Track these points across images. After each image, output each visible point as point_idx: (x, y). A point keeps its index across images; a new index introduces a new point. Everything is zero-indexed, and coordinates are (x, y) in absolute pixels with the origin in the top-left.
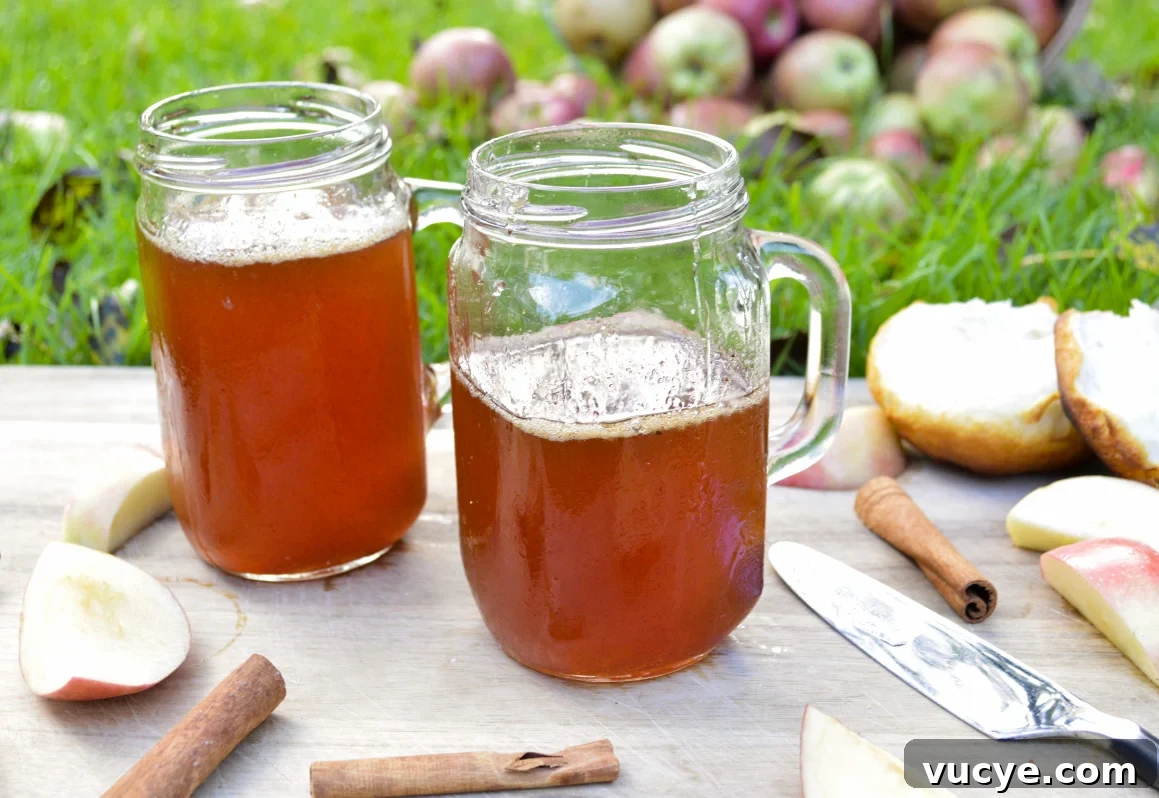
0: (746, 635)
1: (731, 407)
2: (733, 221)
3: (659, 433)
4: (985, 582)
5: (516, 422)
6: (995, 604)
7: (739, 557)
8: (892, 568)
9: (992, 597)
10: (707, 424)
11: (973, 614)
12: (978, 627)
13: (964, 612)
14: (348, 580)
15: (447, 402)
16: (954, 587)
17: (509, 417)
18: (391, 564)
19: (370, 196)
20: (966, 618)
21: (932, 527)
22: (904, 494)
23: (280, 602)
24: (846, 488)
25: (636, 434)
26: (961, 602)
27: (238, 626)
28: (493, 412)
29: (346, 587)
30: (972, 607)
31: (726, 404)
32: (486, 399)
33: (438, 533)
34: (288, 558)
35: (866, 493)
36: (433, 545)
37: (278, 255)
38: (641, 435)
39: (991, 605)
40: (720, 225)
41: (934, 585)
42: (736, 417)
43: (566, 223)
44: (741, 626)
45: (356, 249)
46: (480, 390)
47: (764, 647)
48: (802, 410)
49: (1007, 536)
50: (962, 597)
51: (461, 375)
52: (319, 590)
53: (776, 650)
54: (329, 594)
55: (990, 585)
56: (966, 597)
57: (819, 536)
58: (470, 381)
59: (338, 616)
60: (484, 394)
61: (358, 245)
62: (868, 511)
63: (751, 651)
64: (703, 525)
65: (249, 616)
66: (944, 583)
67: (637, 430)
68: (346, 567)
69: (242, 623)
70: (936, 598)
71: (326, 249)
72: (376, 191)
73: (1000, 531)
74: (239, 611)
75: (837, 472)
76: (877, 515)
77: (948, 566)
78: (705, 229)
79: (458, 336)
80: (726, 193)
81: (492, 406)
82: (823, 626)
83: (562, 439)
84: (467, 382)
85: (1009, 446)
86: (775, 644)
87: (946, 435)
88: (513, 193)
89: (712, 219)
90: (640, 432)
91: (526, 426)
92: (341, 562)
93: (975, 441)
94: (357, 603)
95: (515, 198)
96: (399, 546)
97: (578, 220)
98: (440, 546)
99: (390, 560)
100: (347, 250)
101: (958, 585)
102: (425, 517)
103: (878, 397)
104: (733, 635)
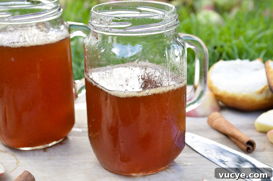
0: (179, 160)
1: (176, 86)
2: (175, 27)
3: (154, 94)
4: (252, 141)
5: (109, 92)
6: (255, 147)
7: (178, 134)
8: (221, 139)
9: (254, 145)
10: (169, 92)
11: (249, 151)
12: (251, 154)
13: (246, 150)
14: (51, 149)
15: (83, 89)
16: (242, 143)
17: (107, 91)
18: (64, 144)
19: (57, 25)
20: (246, 152)
21: (232, 126)
22: (222, 117)
23: (30, 156)
24: (203, 116)
25: (147, 95)
26: (245, 147)
27: (17, 164)
28: (101, 89)
29: (51, 151)
30: (248, 149)
31: (174, 85)
32: (98, 86)
33: (78, 134)
34: (32, 142)
35: (211, 117)
36: (77, 137)
37: (28, 44)
38: (149, 95)
39: (254, 148)
40: (172, 28)
41: (235, 143)
42: (177, 90)
43: (124, 28)
44: (178, 158)
45: (53, 42)
46: (97, 83)
47: (185, 163)
48: (193, 90)
49: (255, 128)
50: (245, 146)
51: (89, 79)
52: (42, 152)
53: (189, 164)
54: (45, 153)
55: (254, 141)
56: (246, 145)
57: (198, 131)
58: (93, 81)
59: (49, 160)
60: (98, 84)
61: (54, 41)
62: (212, 122)
63: (182, 164)
64: (168, 124)
65: (20, 161)
66: (238, 142)
67: (147, 94)
68: (50, 145)
69: (18, 163)
70: (236, 147)
71: (43, 42)
72: (59, 24)
73: (253, 127)
74: (17, 159)
75: (201, 112)
76: (215, 123)
77: (240, 136)
78: (168, 29)
79: (88, 67)
80: (173, 18)
81: (101, 88)
82: (201, 156)
83: (124, 97)
84: (92, 81)
85: (253, 102)
86: (188, 162)
87: (233, 99)
88: (107, 19)
89: (170, 26)
90: (149, 94)
91: (112, 93)
92: (49, 143)
93: (243, 100)
94: (54, 155)
95: (108, 20)
96: (66, 138)
97: (128, 27)
98: (79, 138)
99: (64, 142)
100: (50, 43)
101: (244, 142)
102: (74, 129)
103: (211, 89)
104: (175, 160)
